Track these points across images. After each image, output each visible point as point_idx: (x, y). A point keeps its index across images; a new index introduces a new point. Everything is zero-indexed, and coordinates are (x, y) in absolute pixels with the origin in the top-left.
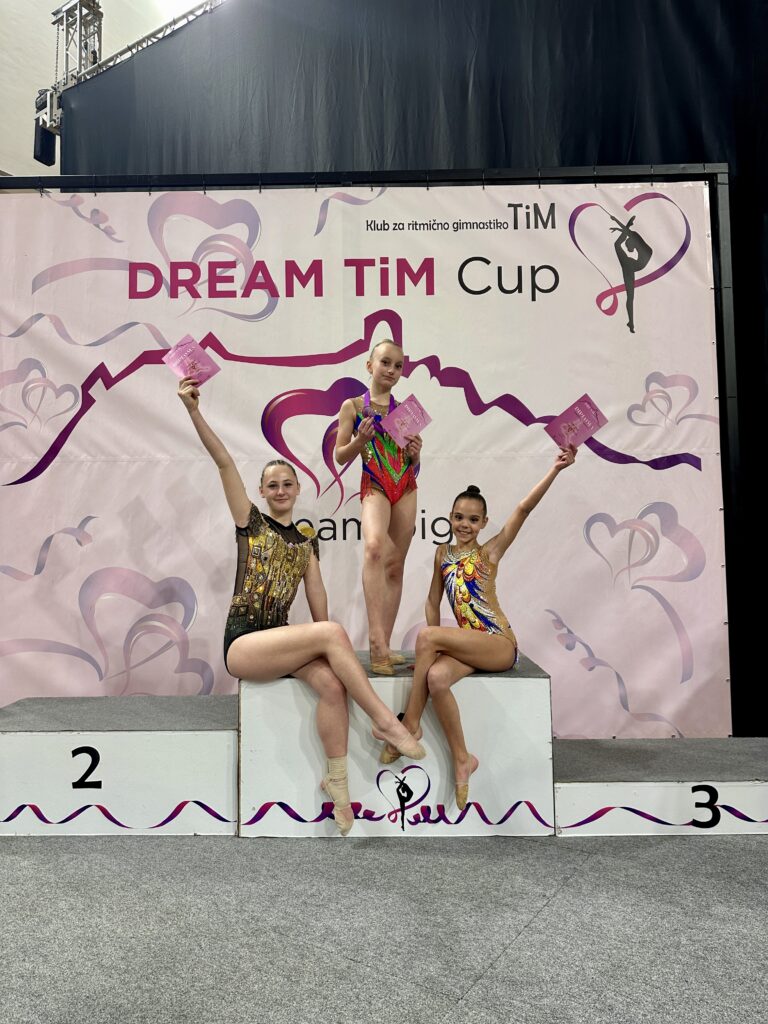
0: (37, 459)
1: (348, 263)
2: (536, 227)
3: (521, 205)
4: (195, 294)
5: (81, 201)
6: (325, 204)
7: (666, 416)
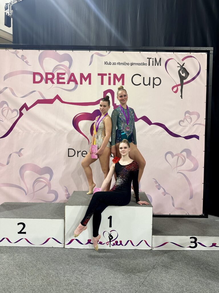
0: (7, 131)
1: (99, 74)
2: (155, 65)
3: (151, 58)
4: (53, 83)
5: (18, 52)
6: (92, 56)
7: (190, 124)
